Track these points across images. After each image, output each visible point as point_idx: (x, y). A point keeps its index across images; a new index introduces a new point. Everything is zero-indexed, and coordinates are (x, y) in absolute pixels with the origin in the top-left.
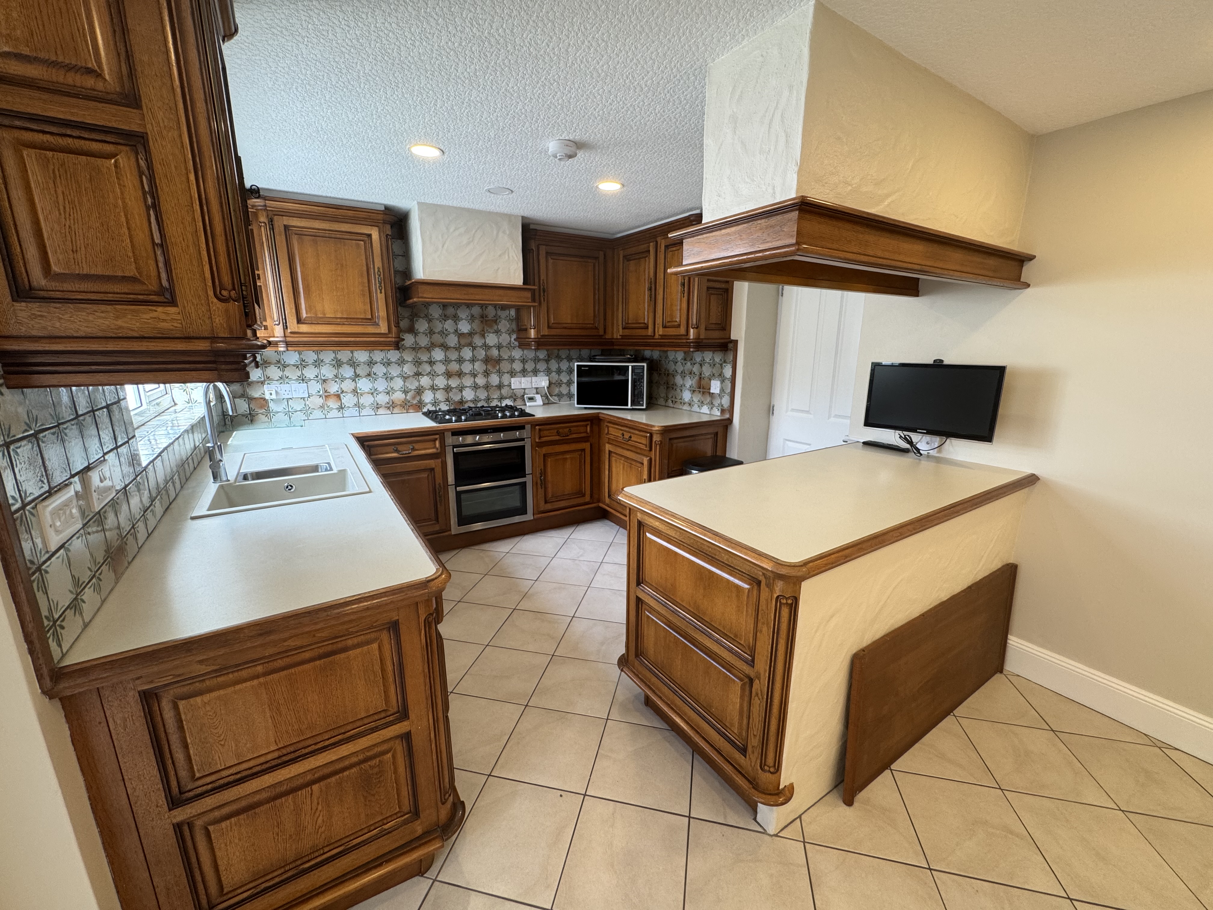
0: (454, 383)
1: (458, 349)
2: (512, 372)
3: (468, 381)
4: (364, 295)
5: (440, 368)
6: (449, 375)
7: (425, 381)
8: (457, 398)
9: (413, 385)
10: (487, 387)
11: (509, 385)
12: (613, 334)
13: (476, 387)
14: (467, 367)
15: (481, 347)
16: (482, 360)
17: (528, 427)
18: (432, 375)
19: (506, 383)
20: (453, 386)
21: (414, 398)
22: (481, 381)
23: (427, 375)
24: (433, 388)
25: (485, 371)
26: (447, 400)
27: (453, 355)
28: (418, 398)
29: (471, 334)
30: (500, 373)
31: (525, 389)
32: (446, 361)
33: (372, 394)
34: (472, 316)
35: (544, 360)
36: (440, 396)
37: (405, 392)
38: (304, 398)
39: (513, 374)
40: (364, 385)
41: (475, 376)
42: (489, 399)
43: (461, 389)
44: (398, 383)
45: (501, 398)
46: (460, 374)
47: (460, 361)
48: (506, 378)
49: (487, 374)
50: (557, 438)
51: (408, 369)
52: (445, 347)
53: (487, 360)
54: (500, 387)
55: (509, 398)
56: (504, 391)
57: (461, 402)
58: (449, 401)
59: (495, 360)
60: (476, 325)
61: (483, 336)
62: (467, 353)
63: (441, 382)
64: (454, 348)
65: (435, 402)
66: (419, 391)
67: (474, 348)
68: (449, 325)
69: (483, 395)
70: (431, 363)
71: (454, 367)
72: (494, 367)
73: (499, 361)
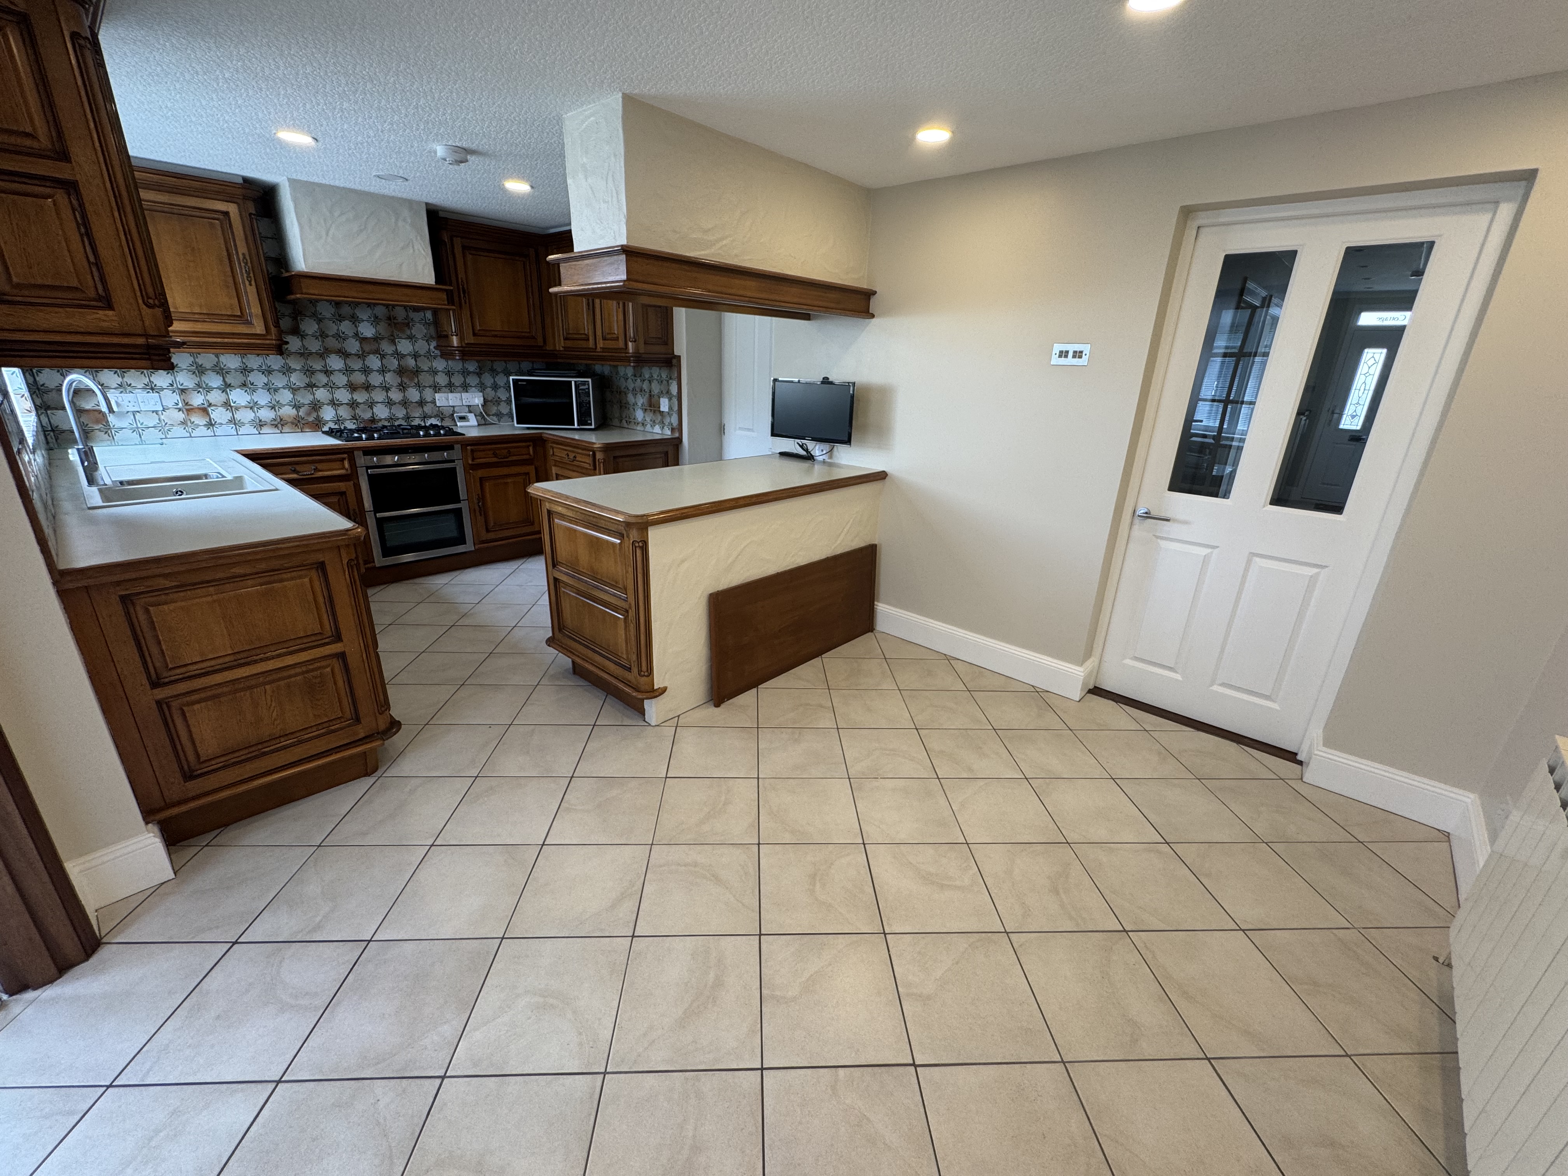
0: (361, 397)
1: (362, 356)
2: (435, 387)
3: (379, 396)
4: (228, 287)
5: (341, 379)
6: (352, 387)
7: (321, 394)
8: (367, 415)
9: (306, 398)
10: (405, 403)
11: (434, 402)
12: (555, 346)
13: (390, 403)
14: (376, 379)
15: (392, 355)
16: (394, 371)
17: (458, 447)
18: (331, 387)
19: (429, 399)
20: (360, 400)
21: (309, 414)
22: (395, 395)
23: (323, 386)
24: (334, 403)
25: (401, 385)
26: (354, 417)
27: (357, 365)
28: (314, 415)
29: (376, 339)
30: (418, 386)
31: (453, 407)
32: (347, 370)
33: (251, 408)
34: (376, 317)
35: (474, 373)
36: (344, 412)
37: (297, 407)
38: (156, 412)
39: (436, 388)
40: (238, 397)
41: (387, 389)
42: (408, 418)
43: (371, 405)
44: (286, 396)
45: (425, 417)
46: (368, 387)
47: (366, 371)
48: (428, 394)
49: (402, 387)
50: (495, 460)
51: (297, 379)
52: (344, 354)
53: (401, 371)
54: (421, 403)
55: (435, 417)
56: (428, 409)
57: (373, 420)
58: (357, 420)
59: (412, 371)
60: (383, 328)
61: (393, 342)
62: (374, 362)
63: (343, 396)
64: (355, 355)
65: (338, 420)
66: (316, 406)
67: (383, 357)
68: (346, 327)
69: (400, 413)
70: (327, 372)
71: (359, 378)
72: (411, 380)
73: (417, 372)
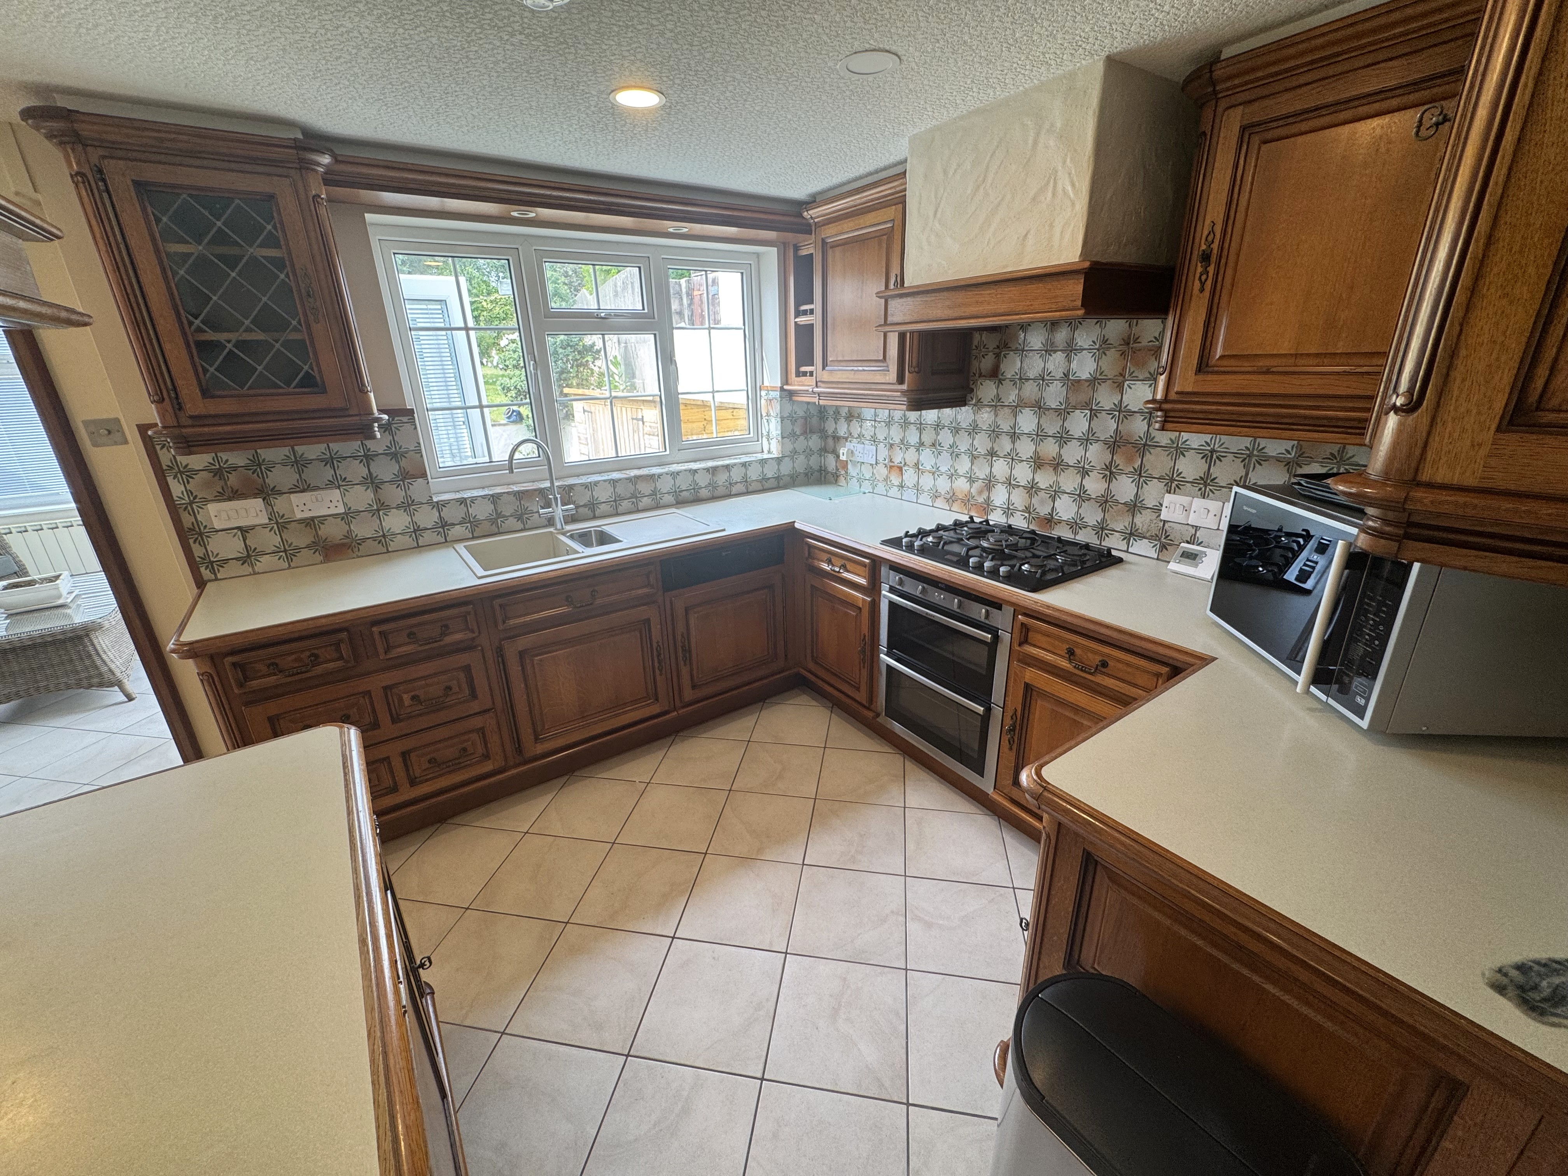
0: (1044, 479)
1: (1063, 413)
2: (1172, 480)
3: (1069, 481)
5: (1026, 448)
6: (1038, 463)
7: (1000, 468)
8: (1044, 511)
9: (982, 472)
10: (1105, 501)
11: (1157, 510)
13: (1081, 496)
14: (1072, 453)
15: (1110, 412)
16: (1105, 442)
18: (1012, 458)
19: (1150, 502)
20: (1042, 485)
21: (980, 493)
22: (1094, 485)
23: (1005, 457)
24: (1010, 483)
25: (1108, 467)
26: (1027, 510)
27: (1052, 427)
28: (985, 495)
29: (1094, 382)
30: (1140, 475)
31: (1197, 528)
32: (1037, 435)
33: (933, 474)
34: (1105, 341)
35: (1278, 460)
36: (1019, 499)
37: (971, 480)
38: (872, 465)
39: (1173, 483)
40: (927, 458)
41: (1084, 473)
42: (1103, 529)
43: (1055, 494)
44: (964, 465)
45: (1131, 534)
46: (1058, 465)
47: (1063, 438)
48: (1152, 492)
49: (1110, 473)
51: (982, 443)
52: (1039, 407)
53: (1115, 444)
54: (1134, 507)
55: (1151, 538)
56: (1142, 520)
57: (1050, 521)
58: (1030, 513)
59: (1134, 445)
60: (1110, 363)
61: (1120, 387)
62: (1079, 423)
63: (1023, 473)
64: (1056, 410)
65: (1008, 508)
66: (990, 483)
67: (1094, 414)
68: (1056, 363)
69: (1092, 515)
70: (1014, 436)
71: (1050, 448)
72: (1130, 460)
73: (1144, 447)
